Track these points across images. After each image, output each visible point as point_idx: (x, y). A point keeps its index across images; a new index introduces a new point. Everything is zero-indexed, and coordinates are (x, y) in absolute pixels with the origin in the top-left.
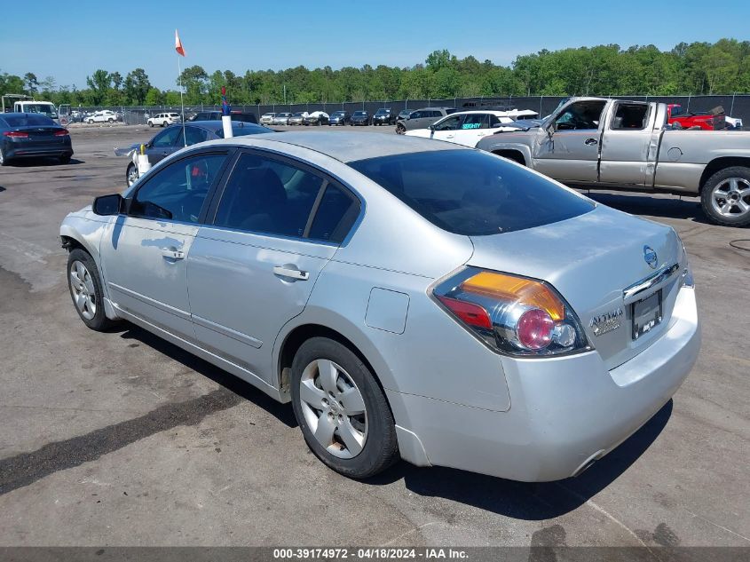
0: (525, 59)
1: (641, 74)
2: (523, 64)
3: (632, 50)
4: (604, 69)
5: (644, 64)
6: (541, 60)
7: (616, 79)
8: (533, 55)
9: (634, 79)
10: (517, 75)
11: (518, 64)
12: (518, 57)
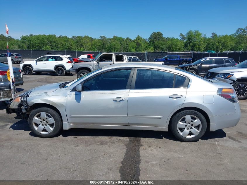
0: (25, 37)
1: (65, 44)
2: (24, 38)
3: (60, 37)
4: (53, 42)
5: (65, 41)
6: (31, 38)
7: (58, 45)
8: (28, 36)
9: (63, 46)
10: (23, 42)
11: (22, 38)
12: (22, 36)
